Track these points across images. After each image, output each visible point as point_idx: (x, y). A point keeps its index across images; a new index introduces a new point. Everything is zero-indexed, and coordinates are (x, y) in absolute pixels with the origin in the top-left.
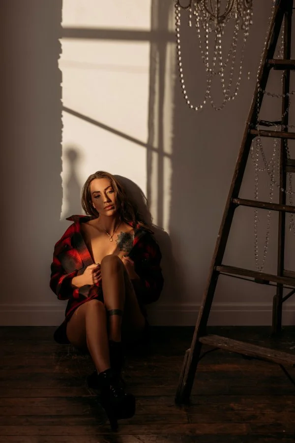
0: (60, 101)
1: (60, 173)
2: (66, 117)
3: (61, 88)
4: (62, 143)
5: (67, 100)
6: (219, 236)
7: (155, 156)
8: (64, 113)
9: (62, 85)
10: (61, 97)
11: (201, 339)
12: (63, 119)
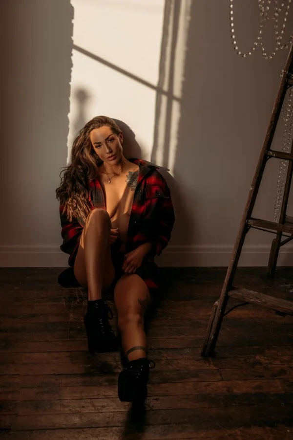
0: (71, 39)
1: (67, 114)
2: (76, 56)
3: (72, 25)
4: (71, 83)
5: (78, 38)
6: (251, 188)
7: (164, 99)
8: (74, 52)
9: (73, 21)
10: (72, 34)
11: (230, 293)
12: (73, 58)
